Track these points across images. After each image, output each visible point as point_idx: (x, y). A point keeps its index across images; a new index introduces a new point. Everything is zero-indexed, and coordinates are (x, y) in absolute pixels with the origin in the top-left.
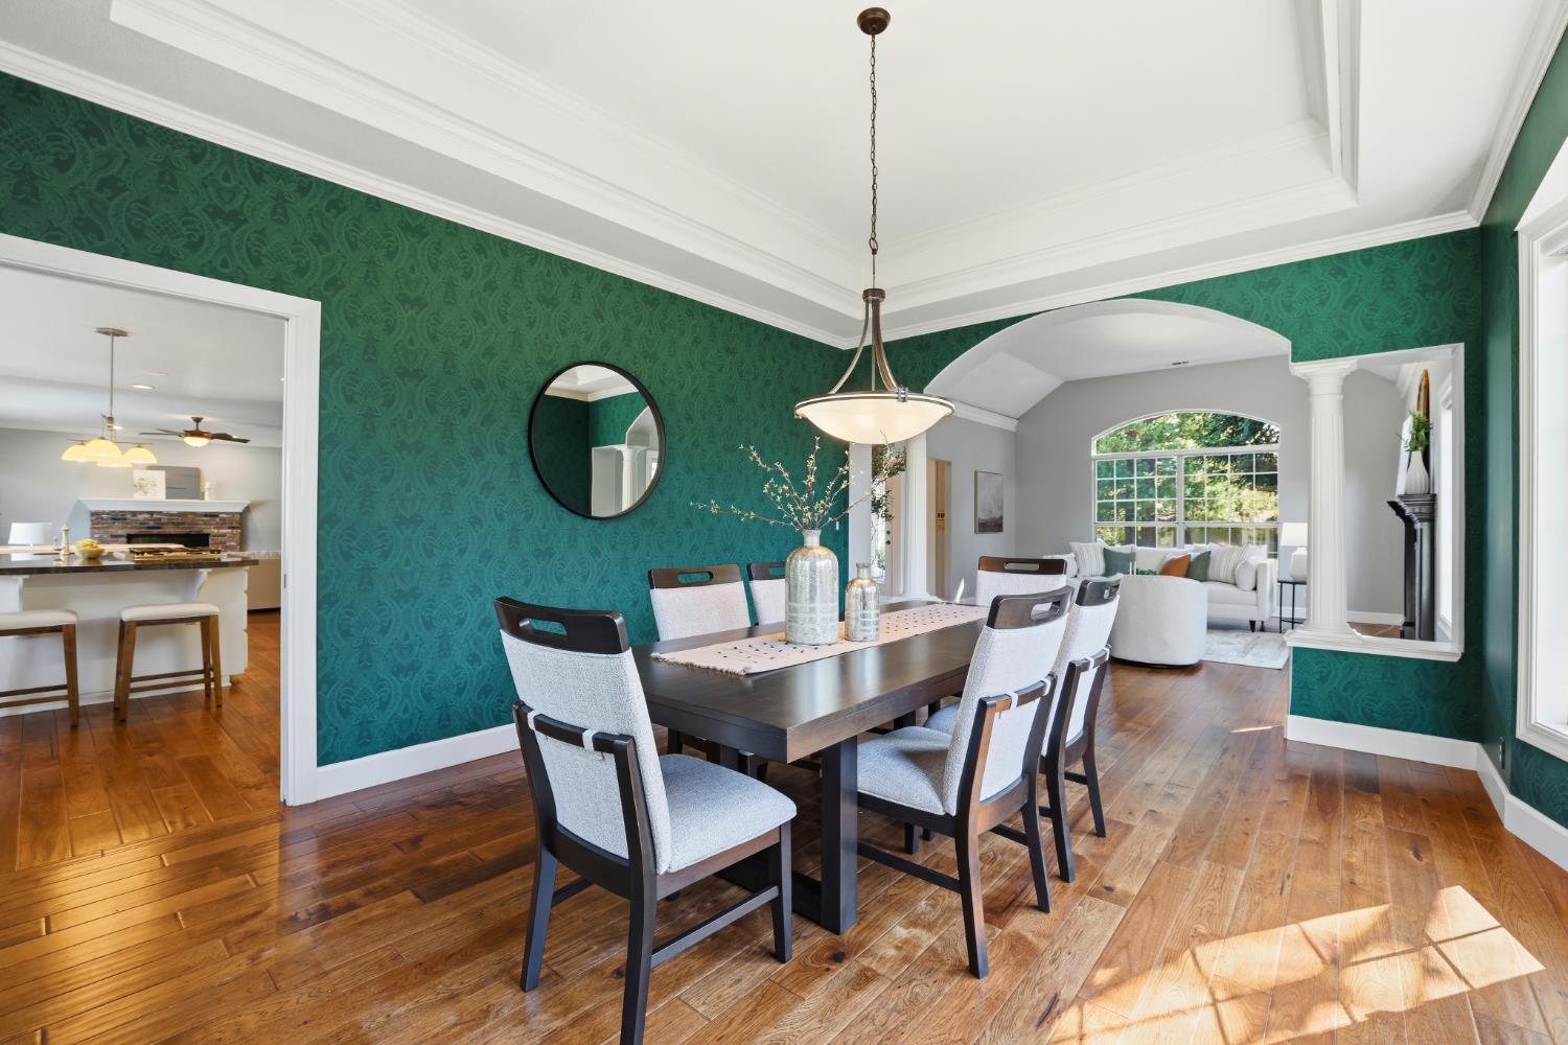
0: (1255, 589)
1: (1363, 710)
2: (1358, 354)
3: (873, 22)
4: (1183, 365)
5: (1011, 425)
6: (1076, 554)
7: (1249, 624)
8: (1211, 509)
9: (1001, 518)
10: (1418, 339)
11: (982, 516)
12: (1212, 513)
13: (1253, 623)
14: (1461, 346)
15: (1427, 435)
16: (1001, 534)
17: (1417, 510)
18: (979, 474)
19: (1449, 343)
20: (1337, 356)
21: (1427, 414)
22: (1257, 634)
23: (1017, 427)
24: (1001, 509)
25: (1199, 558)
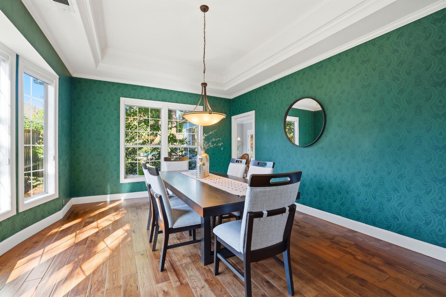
3: (205, 9)
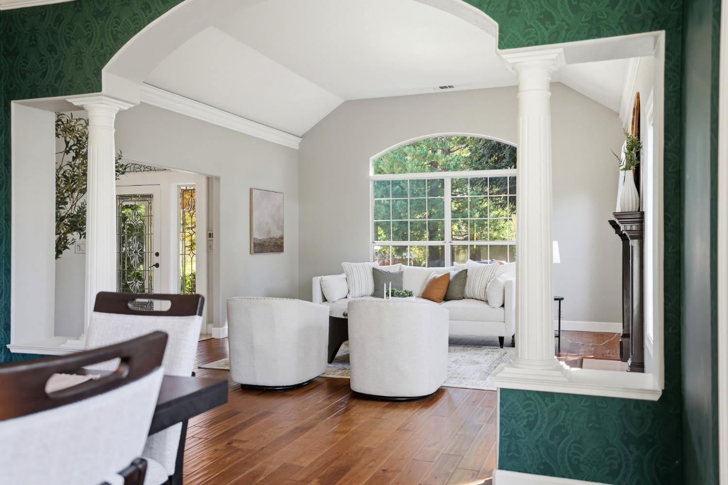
0: (503, 306)
1: (570, 459)
2: (564, 41)
4: (449, 90)
5: (294, 143)
6: (347, 275)
7: (498, 340)
8: (495, 230)
9: (282, 238)
10: (621, 24)
11: (259, 236)
12: (495, 234)
13: (501, 339)
14: (662, 34)
15: (638, 154)
16: (282, 254)
17: (629, 228)
18: (255, 192)
19: (651, 30)
20: (544, 43)
21: (639, 135)
22: (505, 349)
23: (300, 145)
24: (282, 228)
25: (457, 276)
